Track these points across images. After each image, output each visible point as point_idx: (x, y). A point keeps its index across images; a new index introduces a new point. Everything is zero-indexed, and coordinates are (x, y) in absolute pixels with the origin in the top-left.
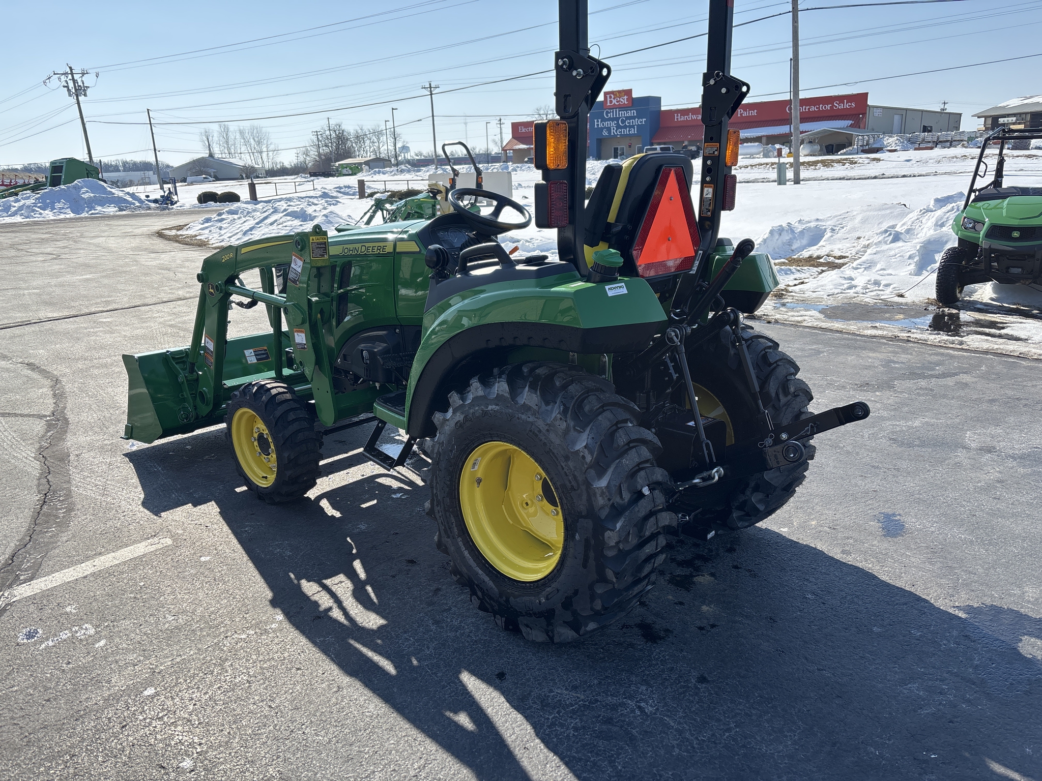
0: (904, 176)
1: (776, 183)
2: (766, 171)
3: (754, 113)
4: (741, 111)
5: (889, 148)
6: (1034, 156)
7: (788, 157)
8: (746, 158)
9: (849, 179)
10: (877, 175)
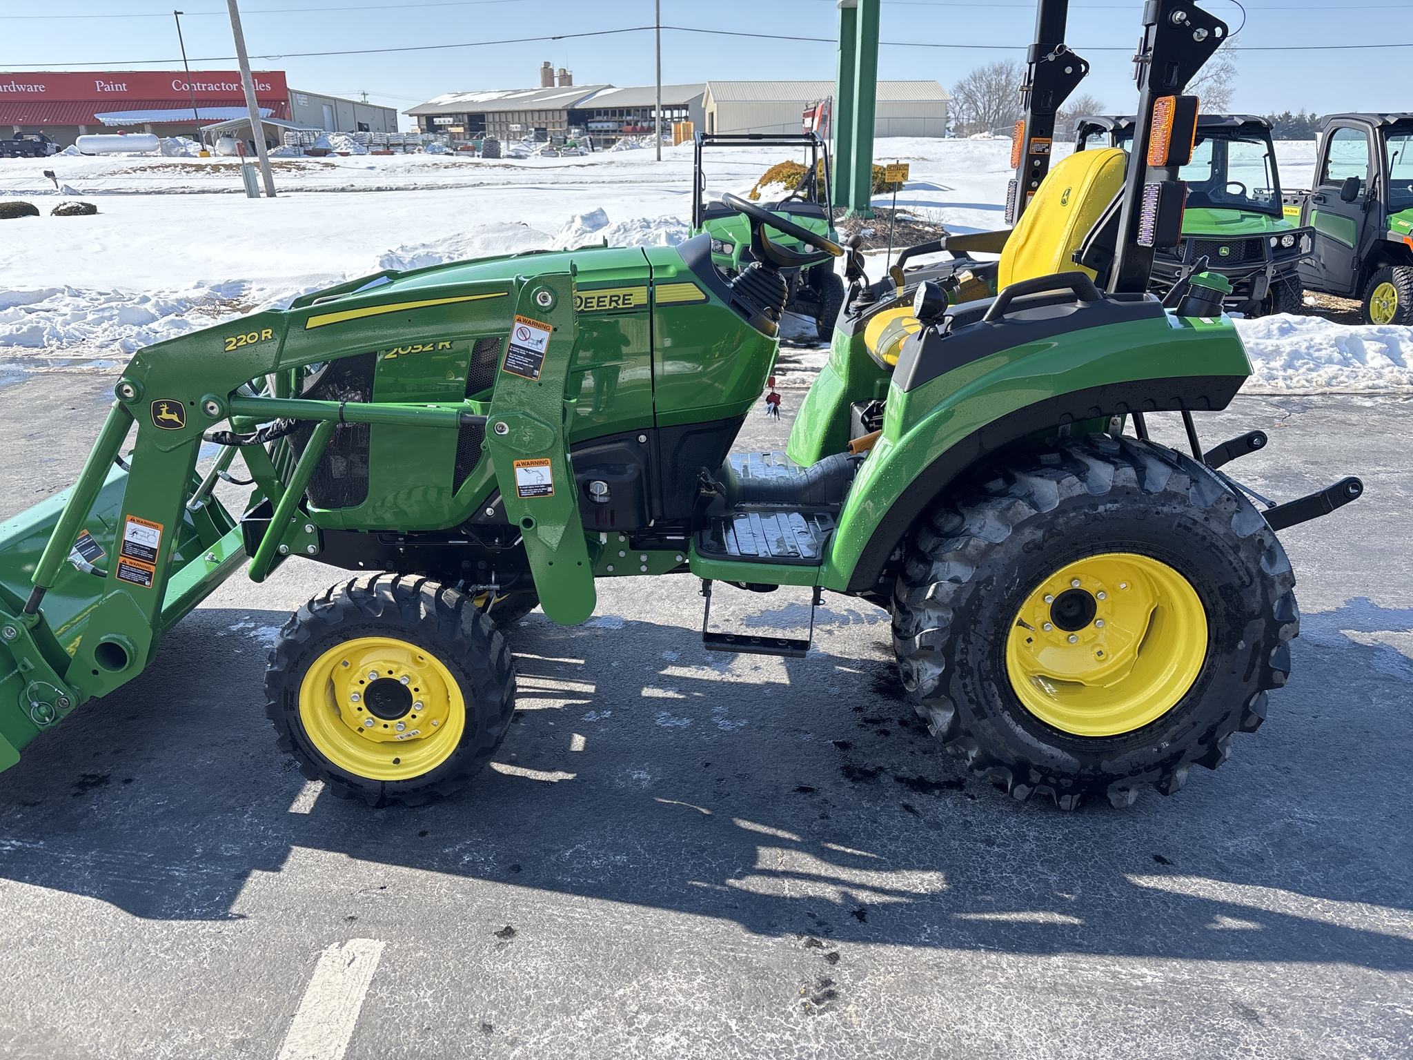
0: (379, 189)
1: (245, 195)
2: (178, 176)
3: (123, 87)
4: (100, 84)
5: (338, 150)
6: (512, 166)
7: (201, 156)
8: (135, 156)
9: (310, 191)
10: (344, 185)
